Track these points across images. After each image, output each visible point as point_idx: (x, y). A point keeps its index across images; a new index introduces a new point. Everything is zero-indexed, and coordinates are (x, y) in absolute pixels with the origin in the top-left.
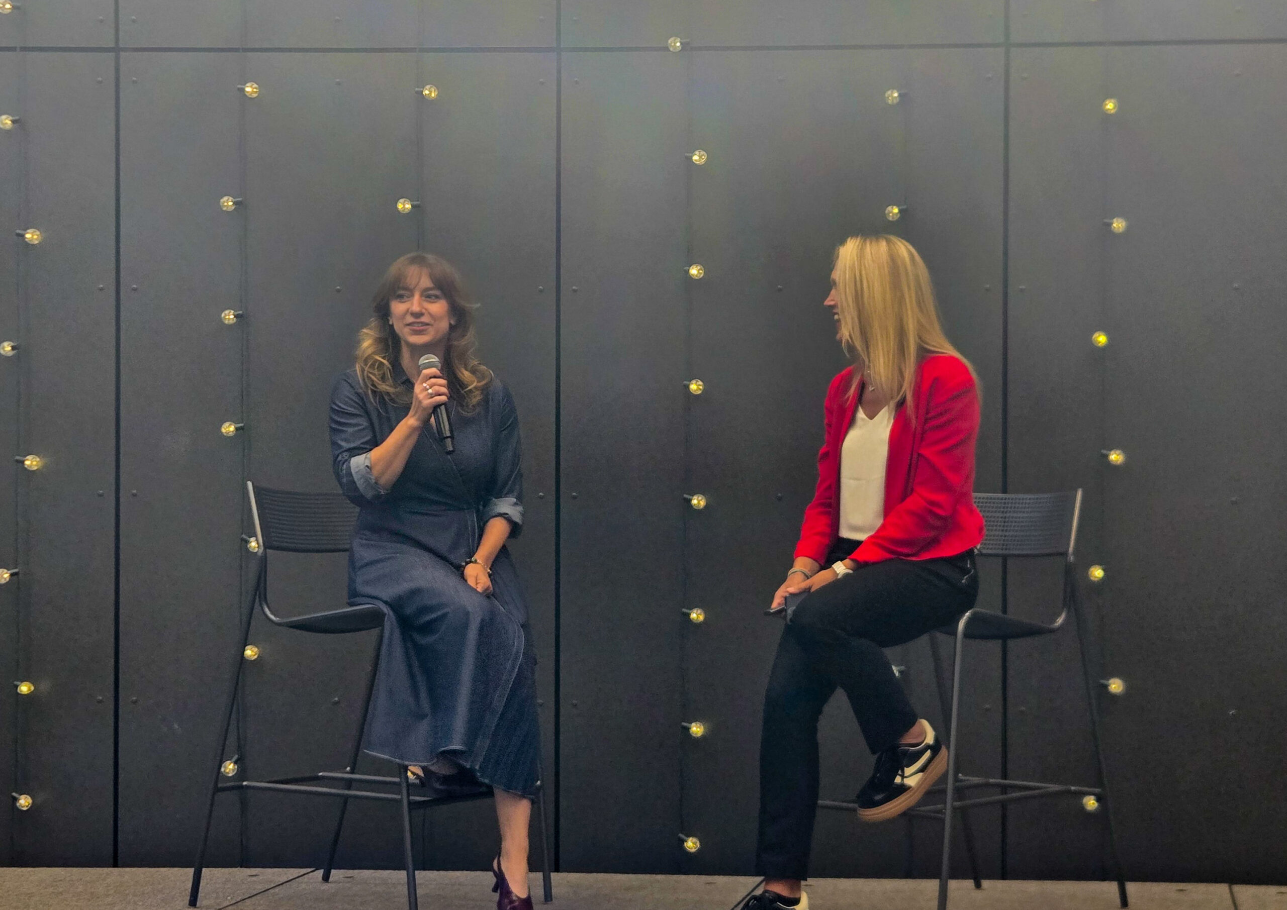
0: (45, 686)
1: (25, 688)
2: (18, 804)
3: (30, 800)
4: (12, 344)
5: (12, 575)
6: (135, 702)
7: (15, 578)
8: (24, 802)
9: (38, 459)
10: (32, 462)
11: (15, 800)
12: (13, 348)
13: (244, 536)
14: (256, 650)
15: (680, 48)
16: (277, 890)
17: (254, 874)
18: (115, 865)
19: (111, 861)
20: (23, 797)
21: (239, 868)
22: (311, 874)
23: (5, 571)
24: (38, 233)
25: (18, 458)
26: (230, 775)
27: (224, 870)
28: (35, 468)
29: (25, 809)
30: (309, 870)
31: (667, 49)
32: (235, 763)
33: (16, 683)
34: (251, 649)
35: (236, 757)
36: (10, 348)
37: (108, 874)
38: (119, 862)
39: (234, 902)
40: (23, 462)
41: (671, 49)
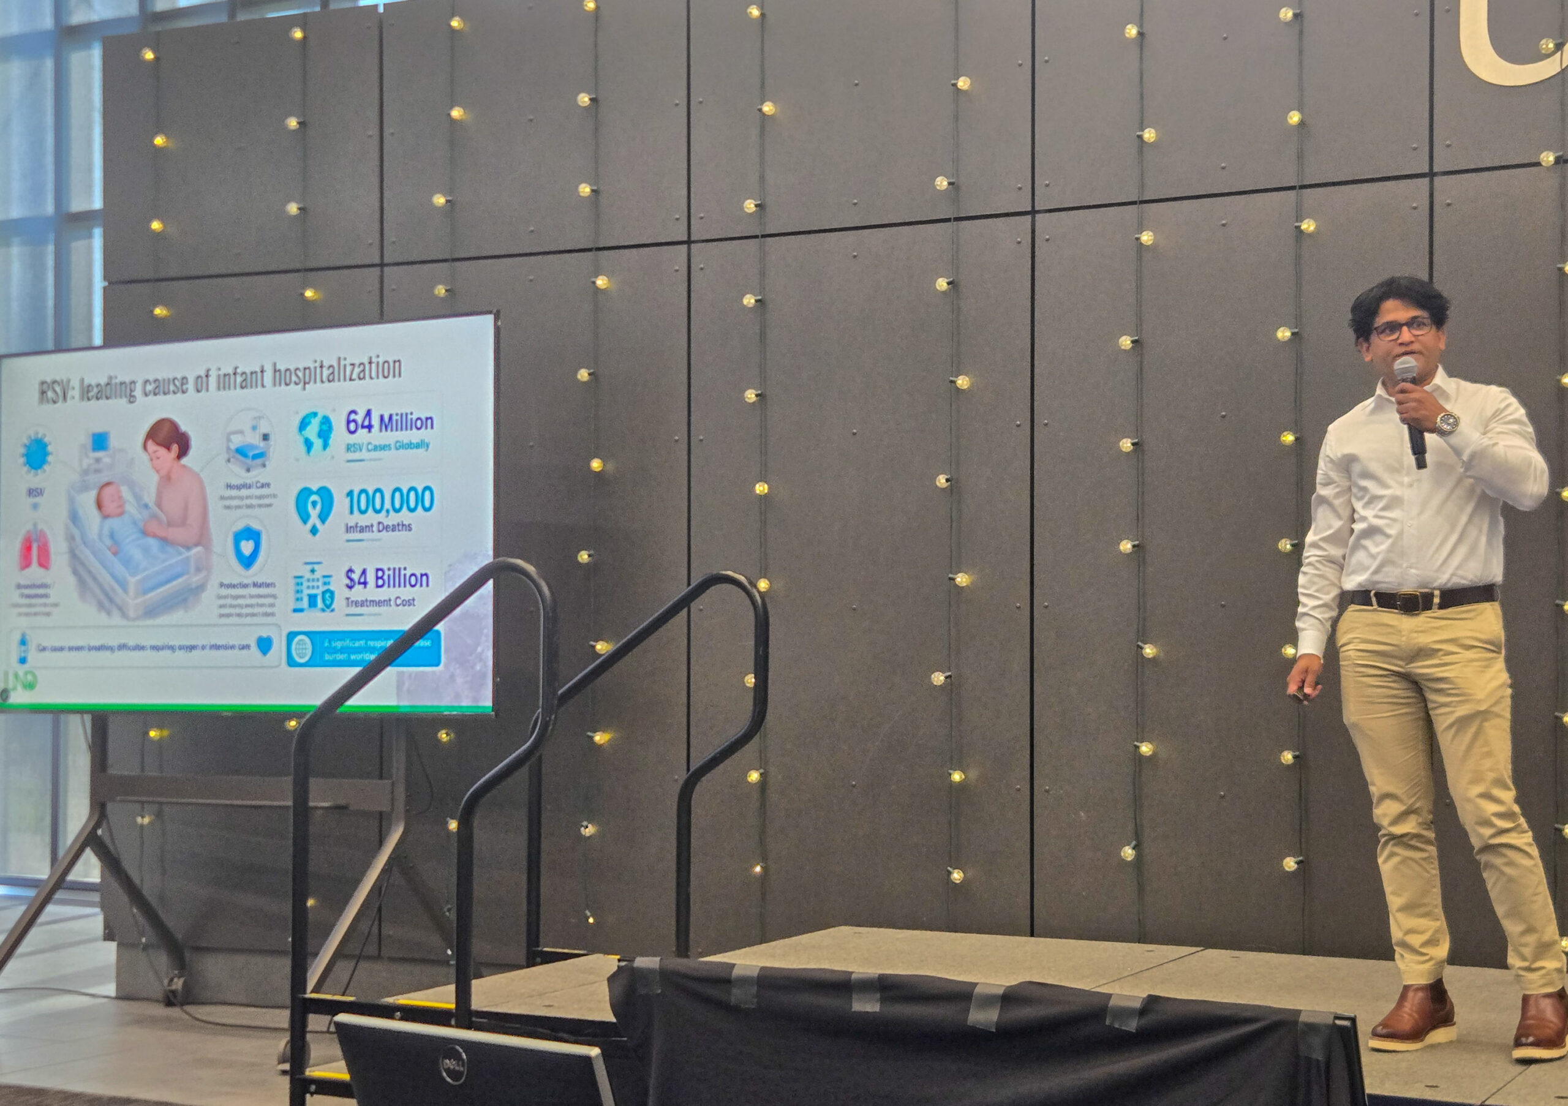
0: (973, 774)
1: (957, 777)
2: (952, 877)
3: (962, 875)
4: (947, 477)
5: (946, 678)
6: (1047, 791)
7: (948, 680)
8: (957, 876)
9: (967, 576)
10: (962, 579)
11: (950, 873)
12: (947, 480)
13: (1140, 643)
14: (1150, 746)
15: (1553, 163)
16: (1171, 964)
17: (1151, 949)
18: (1032, 935)
19: (1029, 931)
20: (956, 871)
21: (1137, 944)
22: (1200, 953)
23: (941, 674)
24: (967, 379)
25: (951, 576)
26: (1129, 859)
27: (1124, 944)
28: (965, 584)
29: (958, 882)
30: (1199, 949)
31: (1538, 164)
32: (1134, 848)
33: (950, 771)
34: (1146, 746)
35: (1134, 843)
36: (944, 481)
37: (1025, 943)
38: (1035, 935)
39: (1133, 973)
40: (954, 579)
41: (1543, 164)
